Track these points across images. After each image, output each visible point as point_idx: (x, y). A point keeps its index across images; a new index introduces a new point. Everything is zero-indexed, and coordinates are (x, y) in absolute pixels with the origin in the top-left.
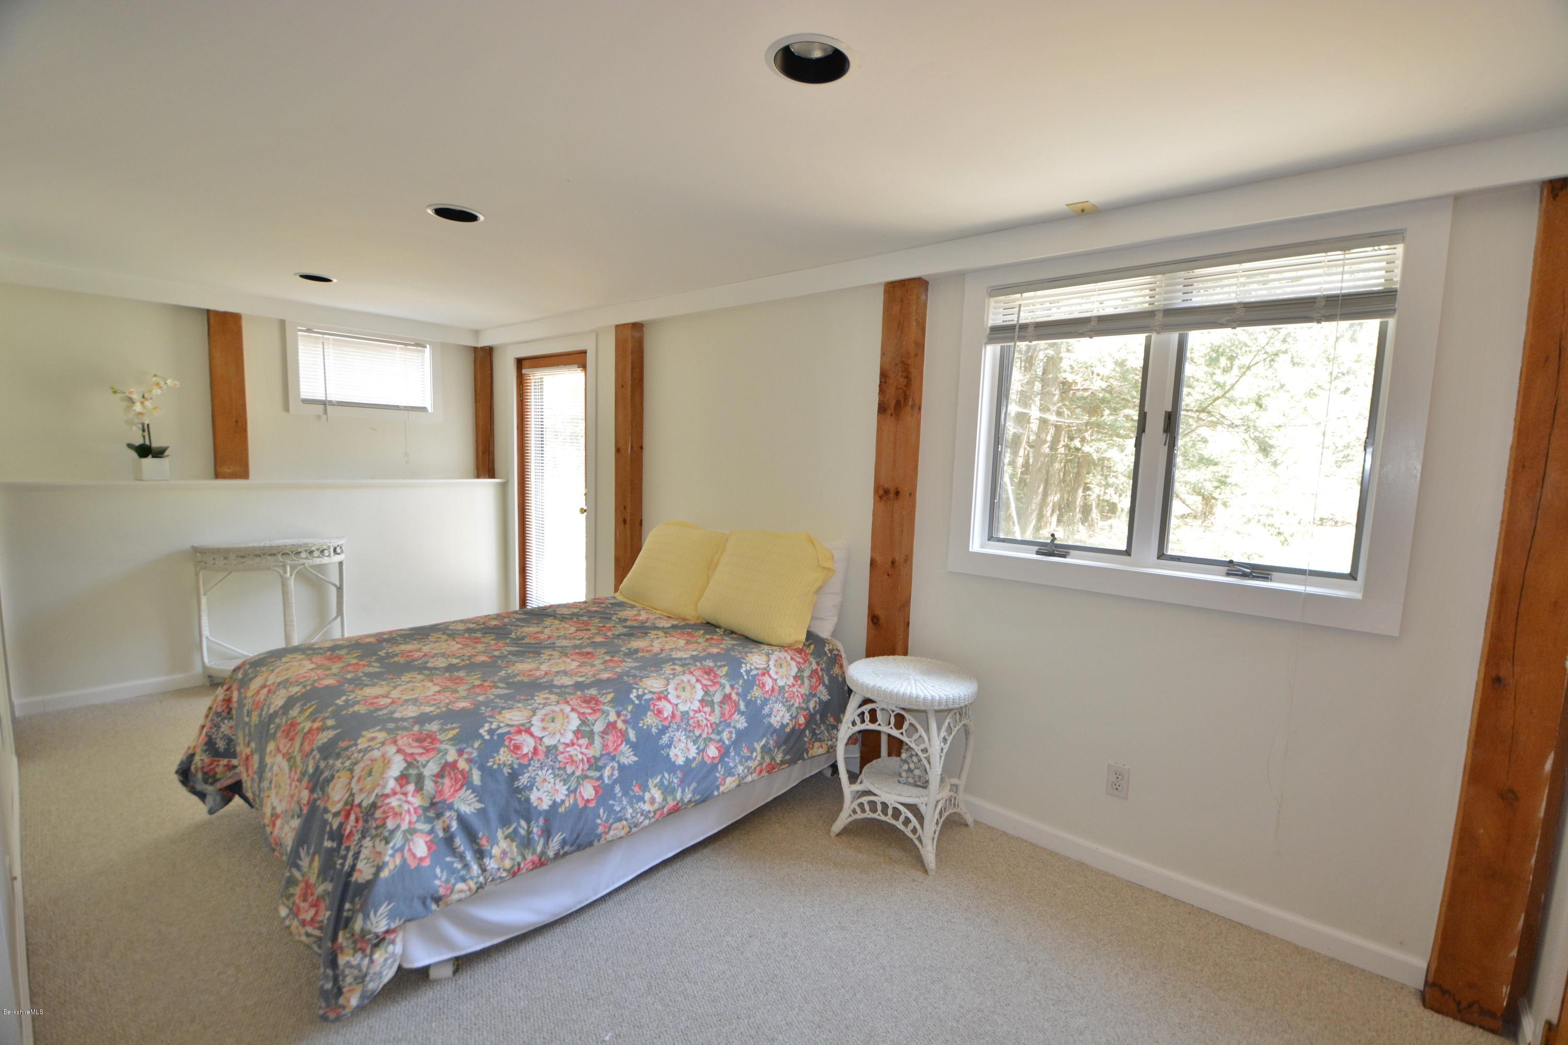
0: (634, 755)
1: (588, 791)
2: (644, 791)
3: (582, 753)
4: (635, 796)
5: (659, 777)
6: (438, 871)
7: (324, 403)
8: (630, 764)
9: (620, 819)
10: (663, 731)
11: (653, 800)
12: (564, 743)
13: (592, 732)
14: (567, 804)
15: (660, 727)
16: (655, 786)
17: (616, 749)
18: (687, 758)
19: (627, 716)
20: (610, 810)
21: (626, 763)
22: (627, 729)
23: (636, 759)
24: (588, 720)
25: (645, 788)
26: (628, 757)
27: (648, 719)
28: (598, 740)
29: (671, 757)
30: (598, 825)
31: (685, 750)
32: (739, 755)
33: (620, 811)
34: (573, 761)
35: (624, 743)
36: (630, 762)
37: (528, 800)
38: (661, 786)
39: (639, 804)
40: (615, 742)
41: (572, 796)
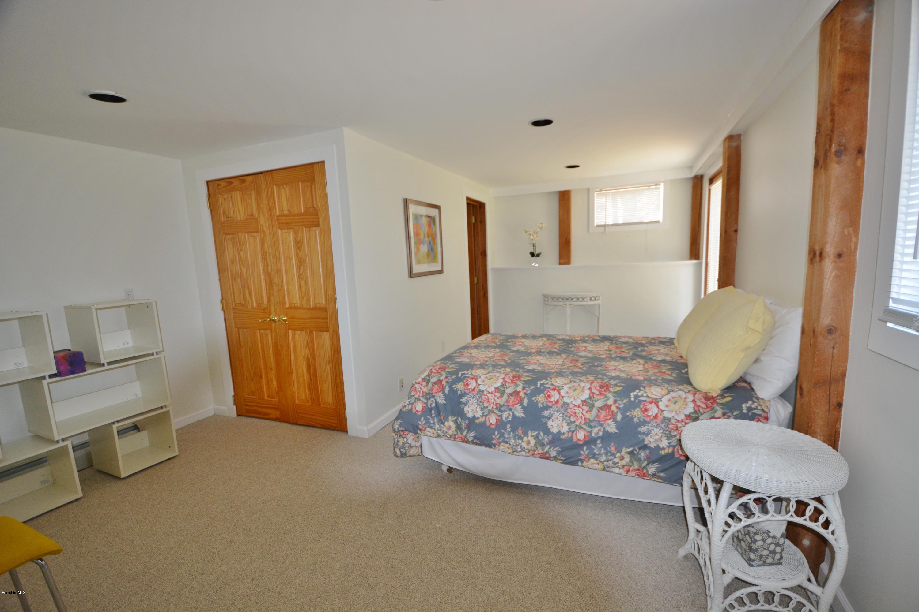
0: (523, 413)
1: (493, 419)
2: (525, 436)
3: (494, 399)
4: (518, 435)
5: (537, 433)
6: (422, 419)
7: (605, 226)
8: (519, 417)
9: (506, 443)
10: (547, 408)
11: (528, 443)
12: (488, 391)
13: (504, 392)
14: (480, 420)
15: (545, 405)
16: (532, 436)
17: (513, 405)
18: (560, 431)
19: (528, 391)
20: (502, 435)
21: (517, 415)
22: (524, 398)
23: (524, 416)
24: (506, 385)
25: (526, 434)
26: (519, 413)
27: (539, 398)
28: (505, 397)
29: (548, 425)
30: (493, 439)
31: (560, 425)
32: (605, 448)
33: (507, 438)
34: (488, 401)
35: (519, 404)
36: (520, 416)
37: (463, 409)
38: (536, 437)
39: (519, 440)
40: (514, 401)
41: (484, 418)
